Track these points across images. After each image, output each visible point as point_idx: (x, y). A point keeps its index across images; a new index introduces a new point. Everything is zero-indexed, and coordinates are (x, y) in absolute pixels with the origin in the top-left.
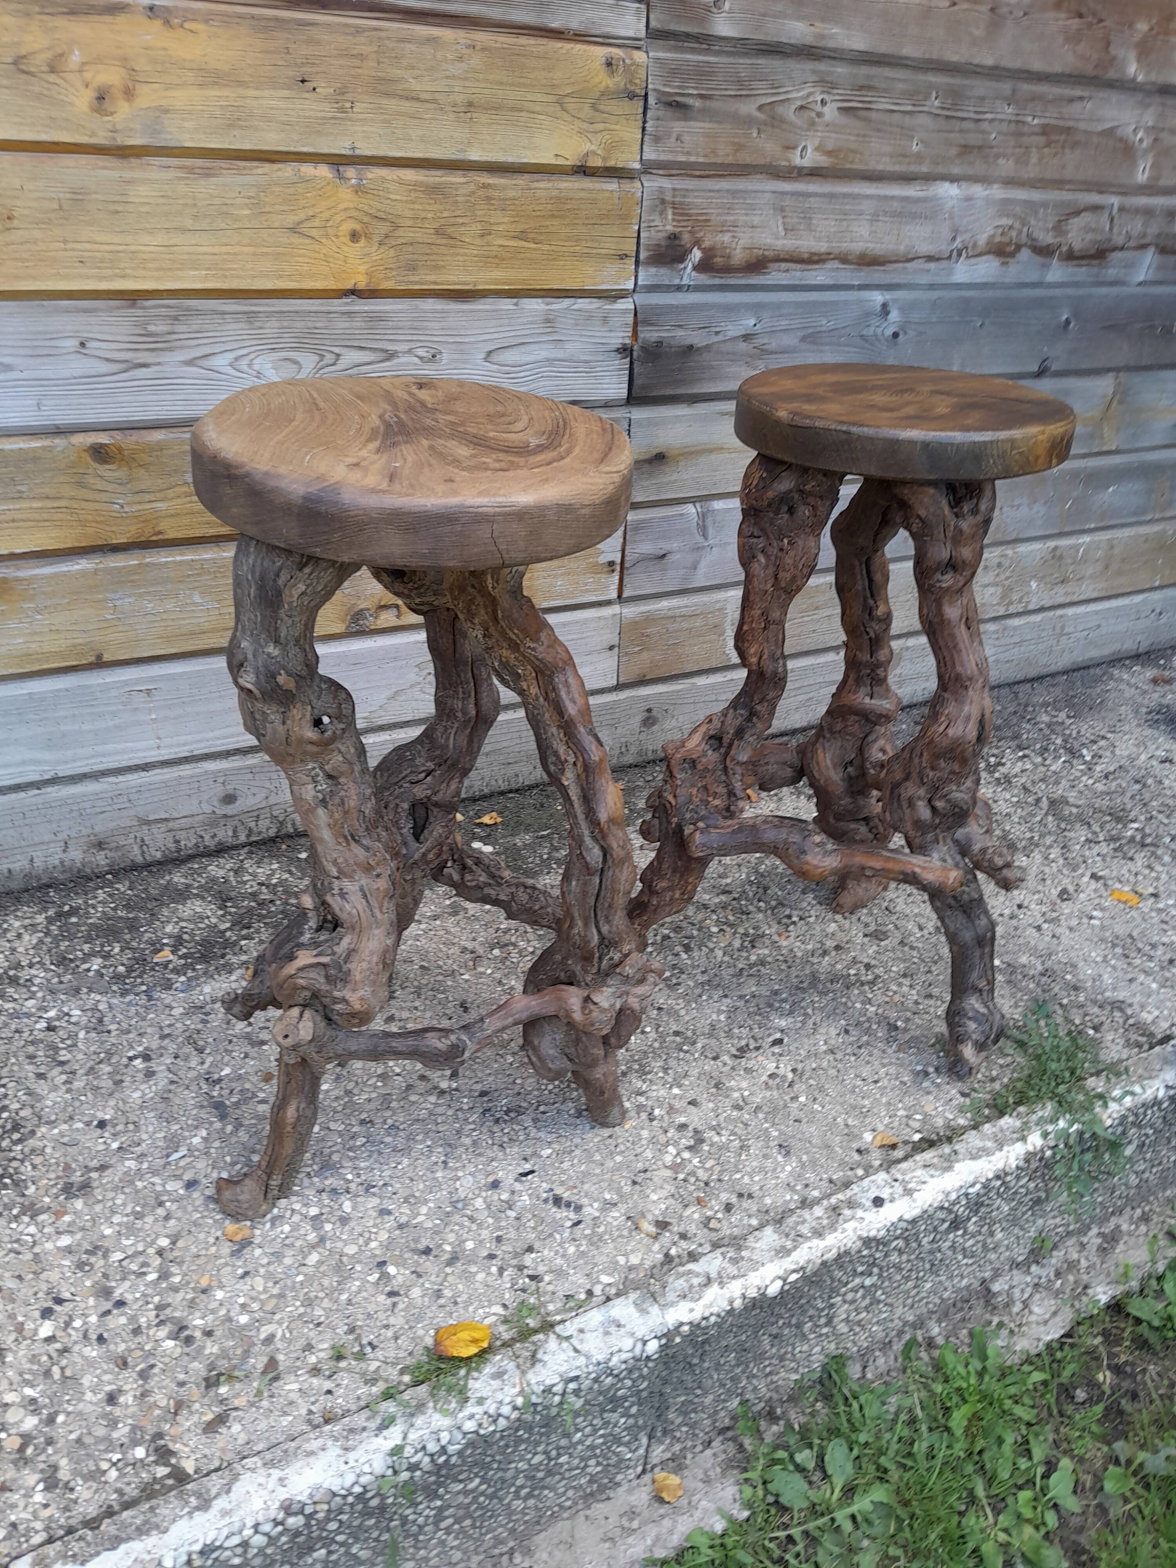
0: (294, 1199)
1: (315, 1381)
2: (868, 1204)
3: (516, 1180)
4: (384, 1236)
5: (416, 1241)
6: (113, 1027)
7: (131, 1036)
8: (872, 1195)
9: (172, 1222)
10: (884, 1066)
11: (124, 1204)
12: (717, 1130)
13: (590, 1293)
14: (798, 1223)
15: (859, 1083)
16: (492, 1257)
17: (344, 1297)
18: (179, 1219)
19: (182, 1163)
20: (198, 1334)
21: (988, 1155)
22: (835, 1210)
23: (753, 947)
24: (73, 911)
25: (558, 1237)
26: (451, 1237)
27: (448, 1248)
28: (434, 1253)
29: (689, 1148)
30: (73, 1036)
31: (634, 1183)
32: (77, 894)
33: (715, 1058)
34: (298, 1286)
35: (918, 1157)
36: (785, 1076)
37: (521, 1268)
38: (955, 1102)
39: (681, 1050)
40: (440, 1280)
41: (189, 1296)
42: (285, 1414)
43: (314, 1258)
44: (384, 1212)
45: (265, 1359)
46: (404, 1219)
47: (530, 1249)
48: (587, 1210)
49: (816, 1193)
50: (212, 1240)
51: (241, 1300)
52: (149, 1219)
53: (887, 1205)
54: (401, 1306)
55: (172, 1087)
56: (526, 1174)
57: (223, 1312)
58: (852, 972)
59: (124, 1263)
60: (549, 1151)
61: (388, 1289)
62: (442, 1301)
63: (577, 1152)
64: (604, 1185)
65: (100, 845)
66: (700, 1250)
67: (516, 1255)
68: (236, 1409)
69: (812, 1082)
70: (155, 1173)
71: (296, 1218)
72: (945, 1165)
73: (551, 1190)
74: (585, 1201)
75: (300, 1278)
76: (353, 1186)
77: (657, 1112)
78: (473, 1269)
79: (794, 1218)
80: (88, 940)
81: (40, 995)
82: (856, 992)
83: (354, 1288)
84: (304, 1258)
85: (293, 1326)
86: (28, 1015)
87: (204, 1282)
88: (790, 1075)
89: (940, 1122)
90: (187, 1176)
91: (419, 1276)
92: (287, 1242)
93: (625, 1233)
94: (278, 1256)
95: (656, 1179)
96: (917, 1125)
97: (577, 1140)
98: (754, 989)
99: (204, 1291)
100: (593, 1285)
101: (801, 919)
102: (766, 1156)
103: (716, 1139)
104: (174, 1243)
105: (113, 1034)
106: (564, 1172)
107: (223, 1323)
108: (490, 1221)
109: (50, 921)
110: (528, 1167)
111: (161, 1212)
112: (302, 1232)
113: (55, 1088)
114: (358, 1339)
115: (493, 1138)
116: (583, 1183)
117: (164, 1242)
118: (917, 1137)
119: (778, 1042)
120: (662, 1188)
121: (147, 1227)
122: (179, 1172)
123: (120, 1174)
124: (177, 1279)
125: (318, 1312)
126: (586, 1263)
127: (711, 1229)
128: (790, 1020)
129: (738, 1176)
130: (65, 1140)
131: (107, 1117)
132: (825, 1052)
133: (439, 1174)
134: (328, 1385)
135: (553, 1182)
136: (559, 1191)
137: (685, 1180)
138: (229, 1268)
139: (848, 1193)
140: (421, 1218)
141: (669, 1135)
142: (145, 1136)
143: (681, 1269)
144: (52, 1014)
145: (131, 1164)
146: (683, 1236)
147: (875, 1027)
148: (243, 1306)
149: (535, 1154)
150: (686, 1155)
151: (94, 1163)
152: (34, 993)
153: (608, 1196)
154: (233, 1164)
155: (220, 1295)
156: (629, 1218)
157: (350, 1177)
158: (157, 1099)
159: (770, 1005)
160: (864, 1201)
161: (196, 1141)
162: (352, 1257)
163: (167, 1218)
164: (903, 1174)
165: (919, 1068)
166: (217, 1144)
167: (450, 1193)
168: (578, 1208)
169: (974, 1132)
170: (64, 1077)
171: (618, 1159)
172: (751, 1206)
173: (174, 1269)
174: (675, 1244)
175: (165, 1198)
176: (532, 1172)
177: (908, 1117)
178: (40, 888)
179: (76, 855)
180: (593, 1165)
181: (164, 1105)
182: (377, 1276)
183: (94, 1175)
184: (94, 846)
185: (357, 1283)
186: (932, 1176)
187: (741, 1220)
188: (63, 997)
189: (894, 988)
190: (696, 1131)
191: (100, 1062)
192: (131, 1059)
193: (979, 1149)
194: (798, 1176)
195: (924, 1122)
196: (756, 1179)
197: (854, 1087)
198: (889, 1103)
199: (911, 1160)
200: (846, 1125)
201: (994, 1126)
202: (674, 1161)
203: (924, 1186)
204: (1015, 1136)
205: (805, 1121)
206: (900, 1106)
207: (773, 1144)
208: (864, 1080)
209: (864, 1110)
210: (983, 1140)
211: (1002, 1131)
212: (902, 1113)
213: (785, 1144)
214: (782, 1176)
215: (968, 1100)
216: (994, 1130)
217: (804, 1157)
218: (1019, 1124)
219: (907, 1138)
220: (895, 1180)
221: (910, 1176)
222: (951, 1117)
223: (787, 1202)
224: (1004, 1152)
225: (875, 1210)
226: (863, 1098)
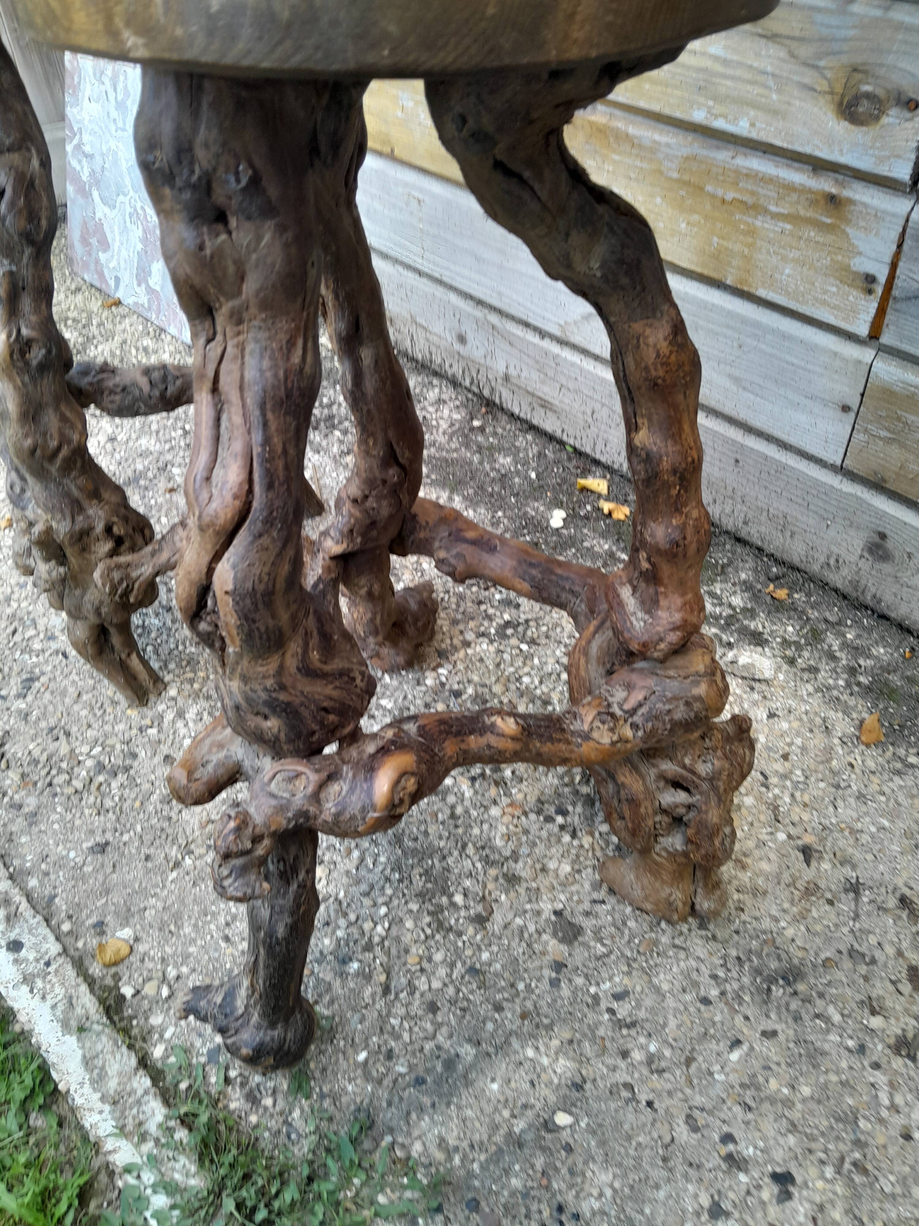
2: (13, 936)
8: (25, 939)
12: (131, 783)
15: (222, 920)
21: (92, 1082)
22: (7, 902)
23: (473, 779)
29: (99, 764)
31: (51, 730)
35: (84, 988)
38: (198, 1043)
48: (19, 702)
49: (33, 883)
53: (11, 956)
58: (458, 899)
63: (91, 682)
64: (51, 708)
72: (74, 1024)
73: (44, 674)
74: (29, 698)
77: (153, 731)
89: (156, 1020)
95: (56, 743)
96: (149, 989)
101: (562, 827)
102: (90, 831)
103: (114, 784)
106: (66, 677)
116: (52, 693)
118: (127, 991)
120: (44, 751)
129: (60, 809)
135: (53, 673)
136: (43, 679)
137: (58, 767)
139: (30, 914)
141: (118, 746)
150: (89, 763)
153: (35, 713)
156: (7, 732)
160: (17, 931)
164: (56, 971)
168: (20, 696)
169: (134, 1062)
171: (84, 713)
172: (18, 825)
176: (67, 658)
177: (164, 979)
180: (75, 696)
186: (54, 1007)
189: (438, 957)
190: (127, 769)
193: (103, 1068)
194: (61, 863)
195: (156, 1000)
196: (56, 826)
197: (214, 914)
198: (188, 956)
199: (80, 980)
200: (145, 909)
201: (146, 1092)
202: (81, 754)
203: (38, 997)
204: (130, 1121)
205: (150, 865)
206: (185, 970)
207: (109, 836)
208: (228, 924)
209: (172, 927)
210: (120, 1074)
211: (139, 1102)
212: (172, 973)
213: (109, 849)
214: (60, 848)
215: (203, 1060)
216: (140, 1092)
217: (90, 869)
218: (152, 1127)
219: (125, 978)
220: (48, 964)
221: (54, 980)
222: (167, 1035)
223: (23, 857)
224: (99, 1105)
225: (4, 943)
226: (195, 926)
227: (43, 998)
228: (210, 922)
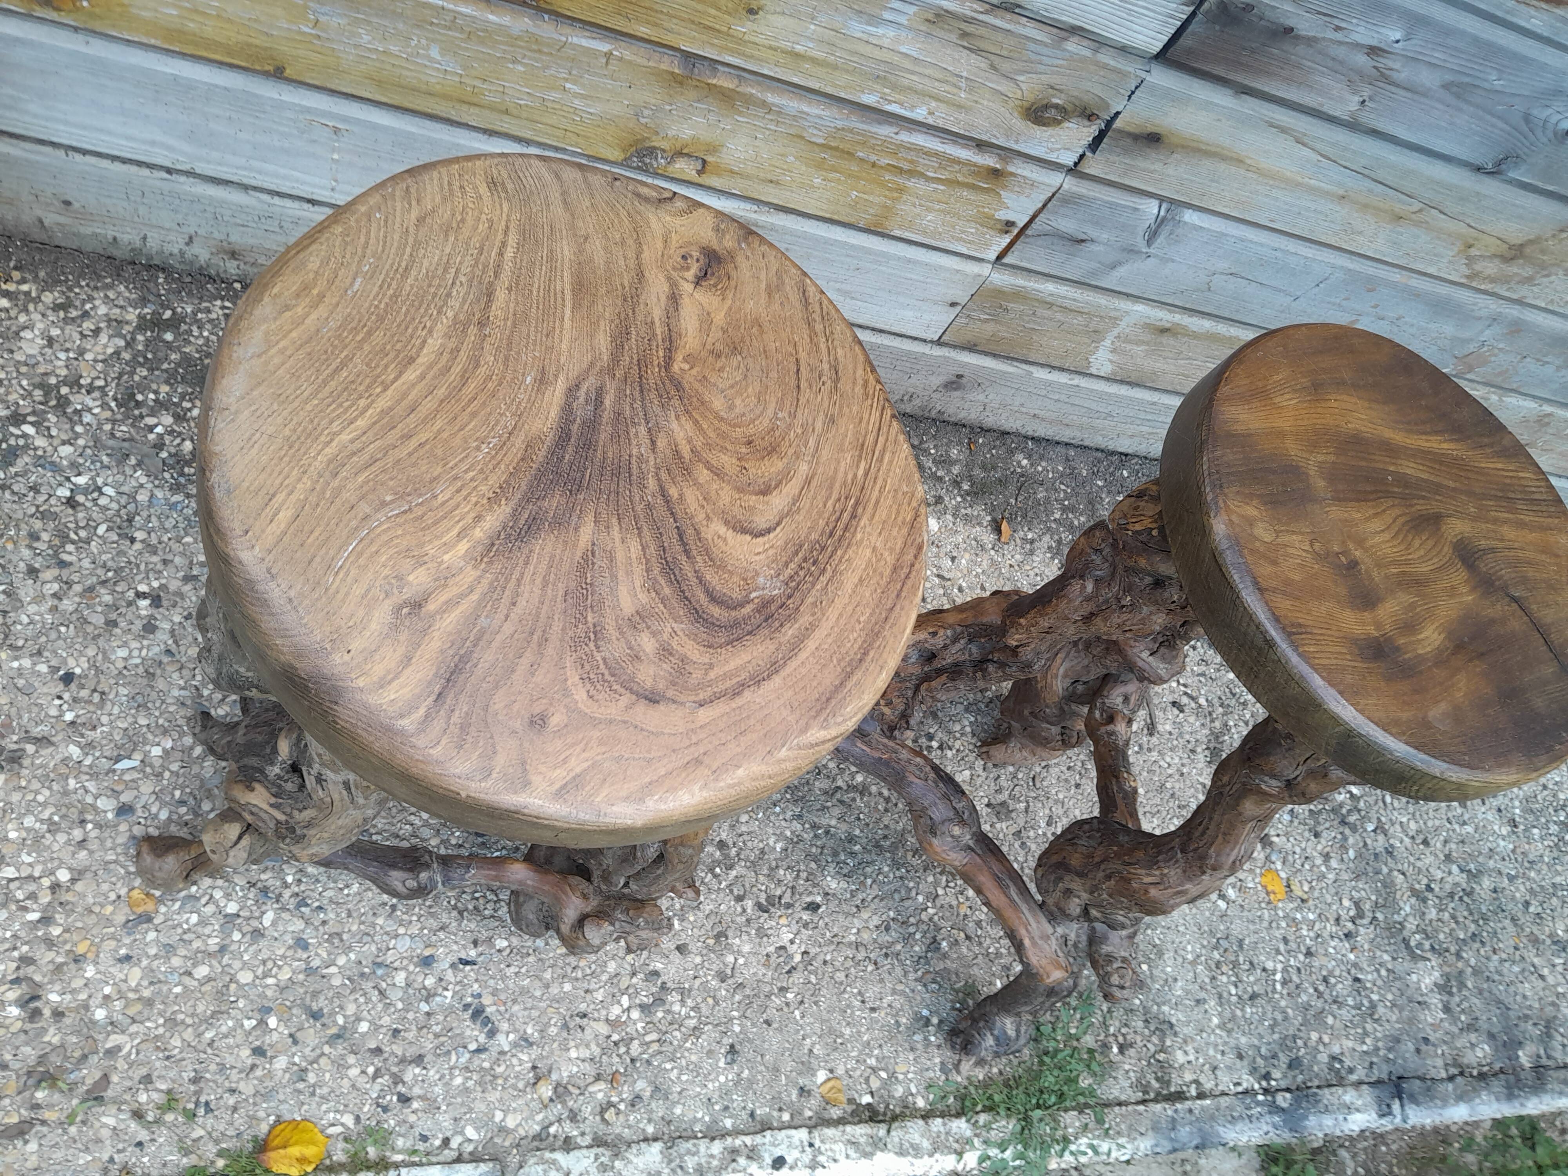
0: (220, 882)
1: (133, 1125)
2: (768, 1160)
3: (453, 966)
4: (285, 975)
5: (315, 994)
6: (139, 535)
7: (155, 559)
8: (778, 1152)
9: (83, 854)
10: (894, 992)
11: (44, 805)
12: (684, 993)
13: (446, 1142)
14: (689, 1152)
15: (857, 1004)
16: (378, 1051)
17: (209, 1035)
18: (91, 852)
19: (127, 777)
20: (47, 1012)
21: (915, 1156)
22: (734, 1152)
24: (174, 323)
25: (454, 1058)
26: (351, 1009)
27: (340, 1020)
28: (324, 1020)
29: (643, 1007)
30: (91, 526)
31: (565, 1026)
32: (190, 294)
33: (739, 899)
34: (172, 997)
35: (849, 1128)
36: (791, 957)
37: (397, 1080)
38: (931, 1074)
39: (712, 870)
40: (314, 1055)
41: (60, 960)
42: (87, 1150)
43: (202, 971)
44: (301, 944)
45: (98, 1075)
46: (315, 963)
47: (419, 1060)
48: (501, 1038)
49: (728, 1123)
50: (113, 896)
51: (107, 990)
52: (62, 838)
53: (785, 1170)
54: (259, 1073)
55: (166, 659)
56: (467, 963)
57: (83, 996)
59: (12, 886)
60: (505, 943)
61: (258, 1043)
62: (301, 1086)
63: (531, 959)
64: (535, 1013)
65: (234, 255)
66: (579, 1140)
67: (403, 1061)
68: (44, 1122)
69: (813, 979)
70: (94, 776)
71: (210, 909)
72: (868, 1149)
73: (479, 996)
74: (505, 1026)
75: (178, 990)
76: (287, 894)
78: (351, 1059)
79: (689, 1145)
80: (171, 378)
81: (81, 442)
82: (931, 879)
83: (224, 1029)
84: (195, 965)
85: (143, 1046)
86: (56, 468)
87: (81, 949)
88: (798, 958)
89: (899, 1091)
90: (125, 798)
91: (295, 1042)
92: (186, 937)
93: (521, 1085)
94: (169, 950)
95: (588, 1031)
96: (875, 1084)
97: (540, 943)
98: (833, 822)
99: (76, 961)
100: (456, 1133)
101: (941, 747)
102: (710, 1053)
103: (676, 1008)
104: (73, 880)
105: (138, 546)
106: (504, 978)
107: (77, 1010)
108: (400, 1005)
109: (143, 324)
110: (473, 953)
111: (77, 834)
112: (207, 931)
113: (39, 599)
114: (198, 1093)
115: (458, 899)
116: (514, 1001)
117: (63, 876)
118: (866, 1099)
119: (813, 907)
120: (587, 1046)
121: (56, 847)
122: (119, 788)
123: (59, 757)
124: (56, 931)
125: (176, 1042)
126: (462, 1104)
127: (603, 1119)
128: (843, 884)
129: (668, 1066)
130: (21, 682)
131: (78, 671)
132: (850, 944)
133: (380, 921)
134: (143, 1135)
135: (486, 987)
136: (487, 1000)
137: (616, 1044)
138: (113, 943)
139: (758, 1139)
140: (333, 970)
141: (634, 980)
142: (105, 719)
143: (547, 1155)
144: (81, 480)
145: (74, 751)
146: (573, 1117)
147: (918, 936)
148: (106, 997)
149: (490, 940)
150: (635, 1014)
151: (38, 731)
152: (77, 436)
153: (529, 1031)
154: (182, 802)
155: (90, 972)
156: (534, 1068)
157: (290, 879)
158: (141, 670)
159: (835, 854)
160: (766, 1155)
161: (156, 751)
162: (241, 986)
163: (82, 843)
164: (822, 1141)
165: (925, 1012)
166: (175, 767)
167: (380, 950)
168: (492, 1034)
169: (921, 1122)
170: (56, 586)
171: (567, 987)
172: (659, 1109)
173: (60, 918)
174: (559, 1120)
175: (89, 817)
176: (473, 963)
177: (874, 1070)
178: (149, 267)
179: (201, 253)
180: (537, 984)
181: (145, 681)
182: (254, 1022)
183: (30, 748)
184: (226, 252)
185: (230, 1023)
186: (848, 1157)
187: (638, 1121)
188: (105, 459)
190: (663, 987)
191: (104, 583)
192: (140, 595)
193: (912, 1145)
194: (725, 1093)
195: (885, 1084)
196: (684, 1078)
197: (848, 1006)
198: (868, 1043)
199: (841, 1127)
200: (811, 1051)
201: (945, 1124)
202: (618, 1016)
203: (832, 1165)
204: (956, 1146)
205: (775, 1025)
206: (876, 1052)
207: (727, 1041)
208: (863, 1002)
209: (839, 1041)
210: (922, 1136)
211: (948, 1133)
212: (872, 1062)
213: (738, 1047)
214: (710, 1085)
215: (943, 1077)
216: (942, 1129)
217: (746, 1072)
218: (969, 1133)
219: (856, 1096)
220: (811, 1145)
221: (827, 1146)
222: (914, 1090)
223: (696, 1120)
224: (933, 1160)
225: (770, 1170)
226: (848, 1024)
227: (835, 1161)
228: (853, 1013)
